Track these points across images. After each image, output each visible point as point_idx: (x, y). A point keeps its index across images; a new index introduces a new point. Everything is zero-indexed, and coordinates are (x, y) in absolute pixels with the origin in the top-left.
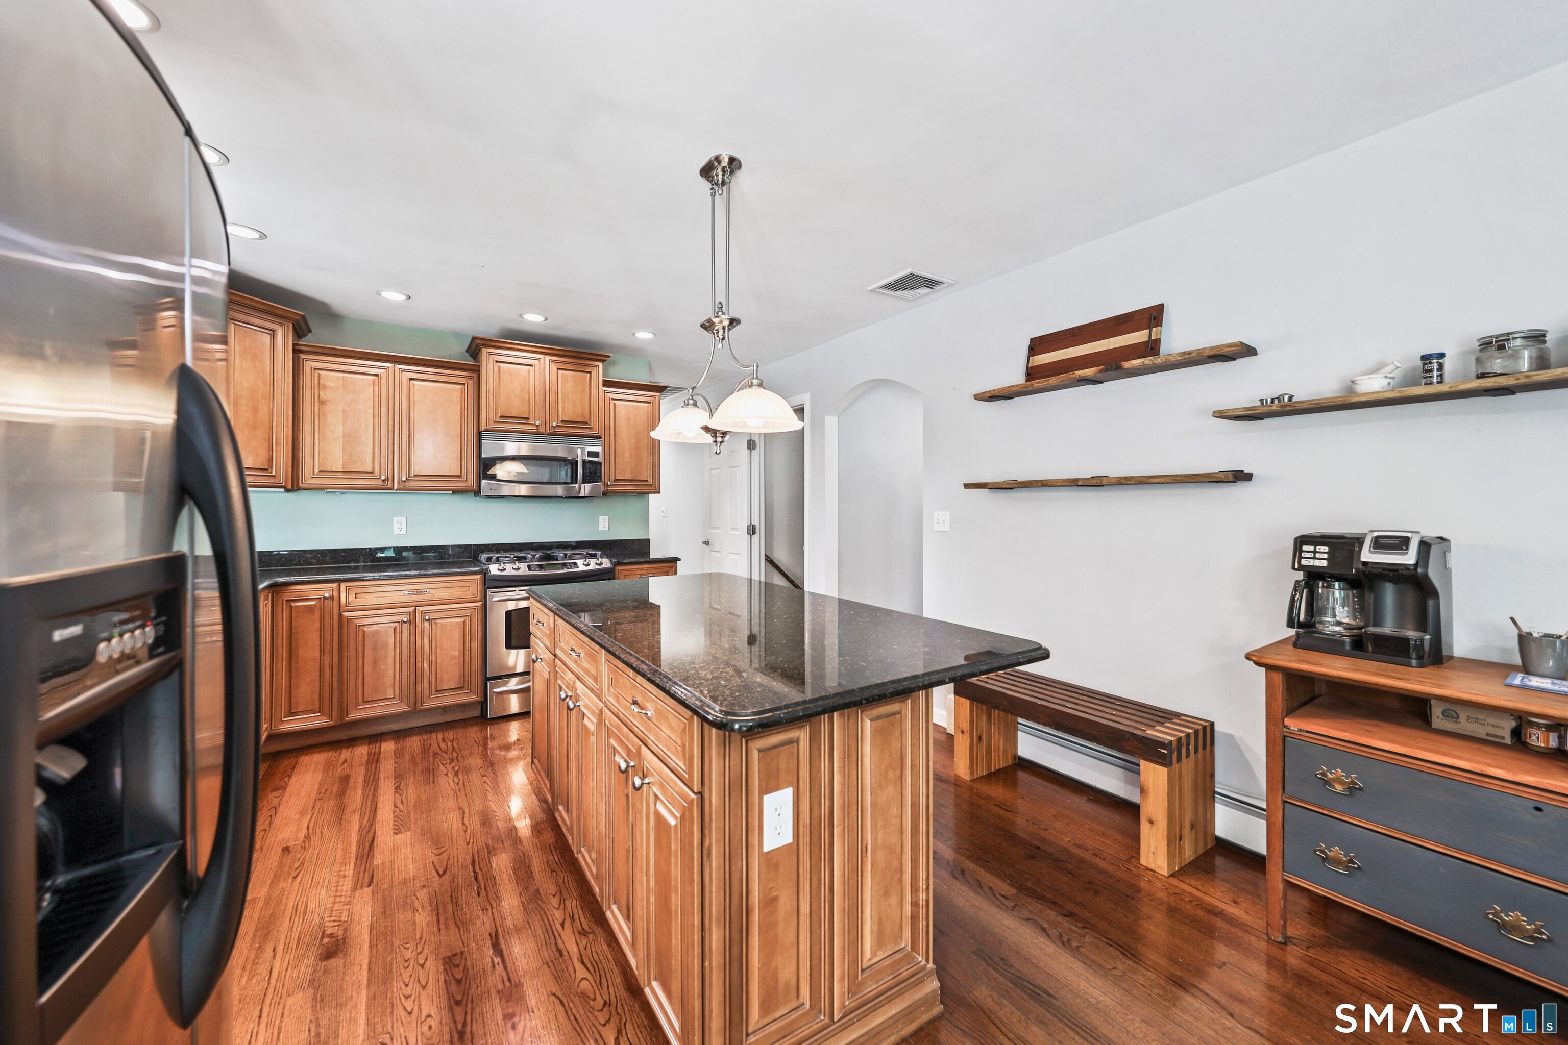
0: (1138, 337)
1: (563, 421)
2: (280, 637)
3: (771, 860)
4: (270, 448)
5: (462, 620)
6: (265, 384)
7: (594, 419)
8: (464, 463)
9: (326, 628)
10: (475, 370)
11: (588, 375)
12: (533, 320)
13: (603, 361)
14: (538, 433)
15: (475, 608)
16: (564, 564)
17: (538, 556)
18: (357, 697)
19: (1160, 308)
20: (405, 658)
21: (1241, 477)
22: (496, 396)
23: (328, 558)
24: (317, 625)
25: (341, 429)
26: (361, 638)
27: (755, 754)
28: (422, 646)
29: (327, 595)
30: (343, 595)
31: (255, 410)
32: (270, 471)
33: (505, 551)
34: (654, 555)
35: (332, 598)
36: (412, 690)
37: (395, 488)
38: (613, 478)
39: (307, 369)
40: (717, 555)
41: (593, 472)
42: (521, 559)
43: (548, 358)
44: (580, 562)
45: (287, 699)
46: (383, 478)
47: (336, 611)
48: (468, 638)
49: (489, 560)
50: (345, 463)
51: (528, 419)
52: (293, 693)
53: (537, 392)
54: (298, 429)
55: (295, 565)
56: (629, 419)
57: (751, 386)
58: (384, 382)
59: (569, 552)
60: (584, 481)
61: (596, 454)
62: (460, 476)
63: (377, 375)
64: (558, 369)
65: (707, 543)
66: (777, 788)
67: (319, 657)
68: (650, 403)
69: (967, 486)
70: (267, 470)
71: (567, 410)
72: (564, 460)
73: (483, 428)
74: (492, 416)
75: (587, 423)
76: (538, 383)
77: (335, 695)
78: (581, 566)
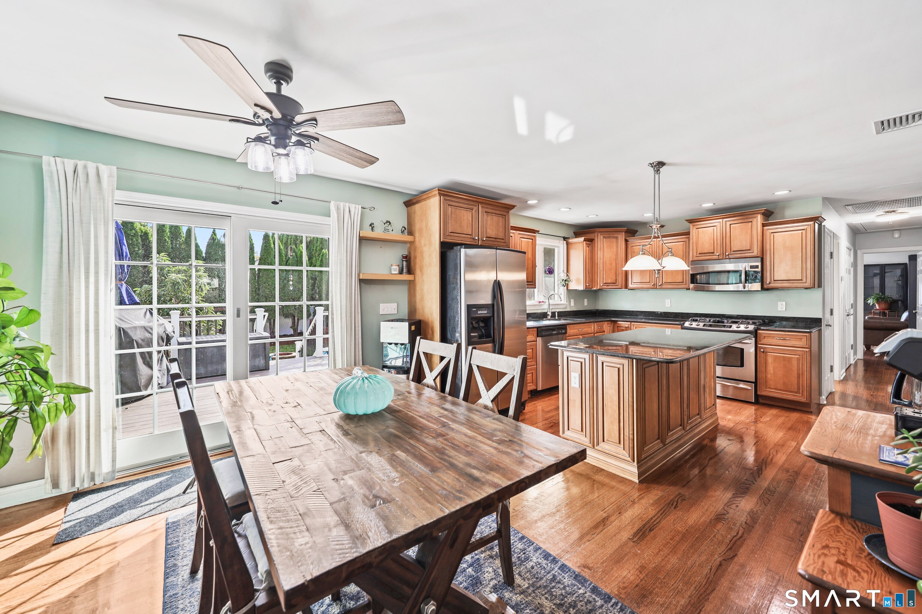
3: (573, 389)
4: (616, 276)
8: (685, 277)
10: (688, 234)
11: (752, 223)
14: (719, 259)
16: (724, 326)
37: (657, 288)
39: (630, 247)
41: (755, 277)
43: (725, 220)
46: (652, 283)
50: (640, 280)
51: (713, 253)
58: (653, 246)
60: (747, 283)
61: (756, 267)
62: (683, 282)
63: (651, 244)
64: (730, 224)
70: (615, 283)
71: (737, 244)
72: (735, 271)
74: (695, 254)
75: (750, 250)
76: (719, 234)
78: (734, 327)
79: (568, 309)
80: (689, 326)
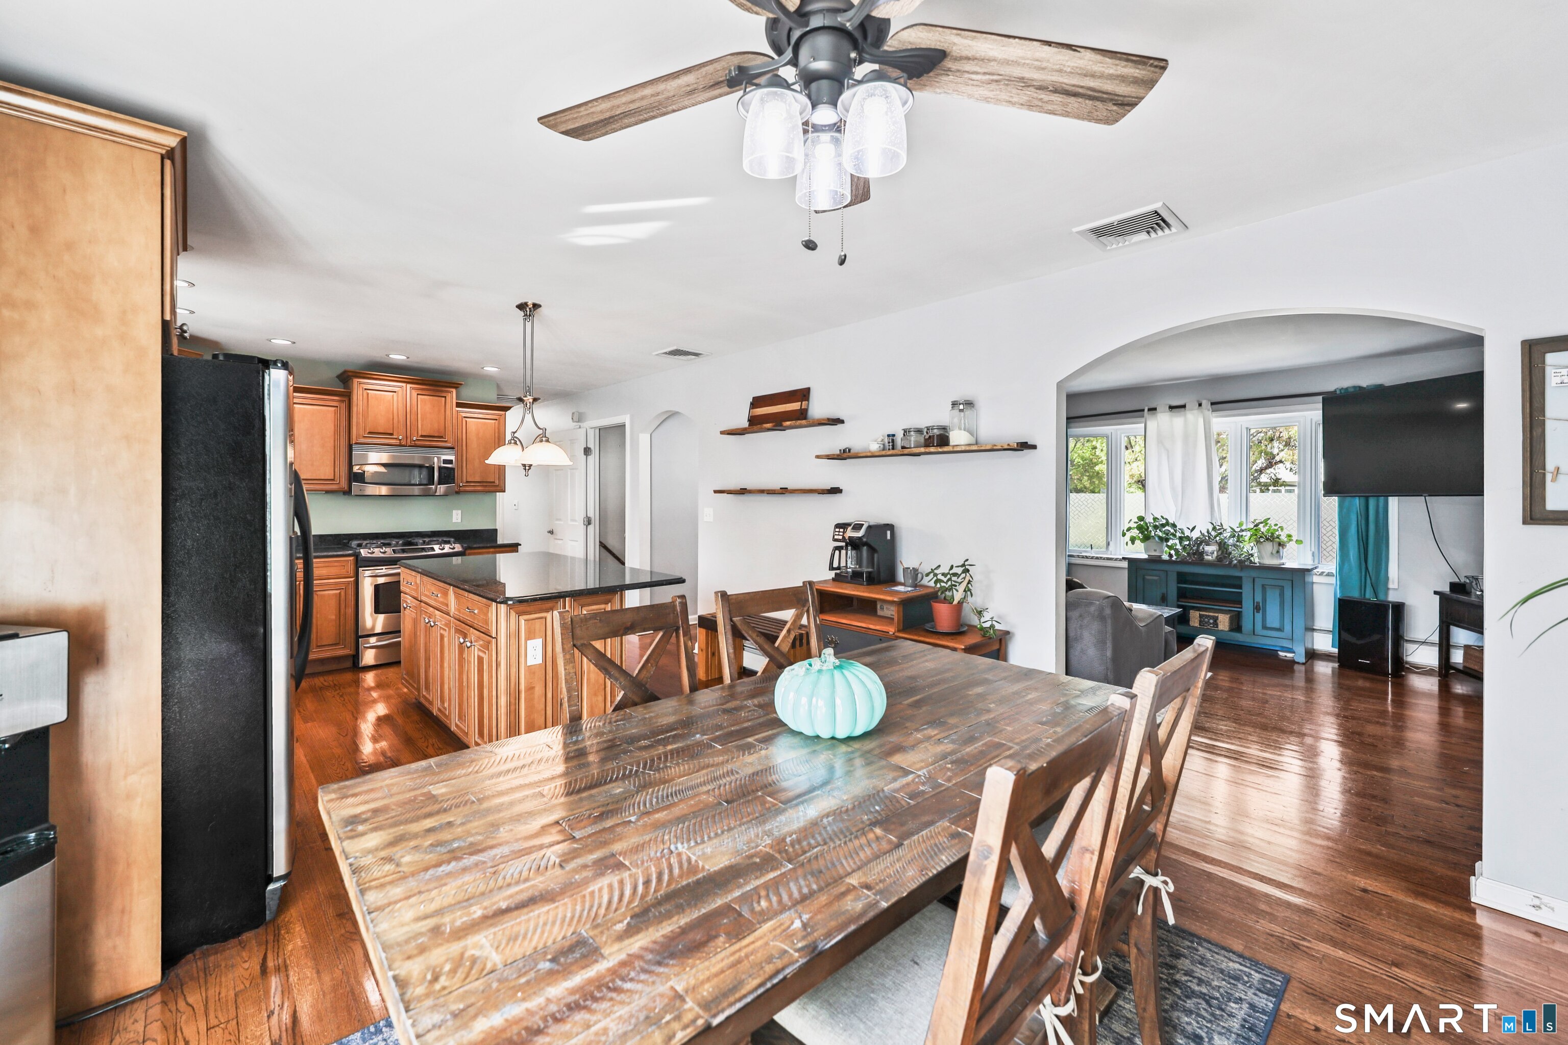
0: (795, 406)
1: (422, 436)
3: (531, 670)
5: (338, 592)
7: (449, 433)
8: (337, 469)
10: (347, 396)
12: (397, 357)
13: (456, 388)
14: (400, 445)
15: (348, 583)
16: (423, 549)
17: (401, 542)
19: (808, 390)
21: (836, 491)
22: (366, 415)
27: (523, 622)
33: (371, 539)
34: (500, 541)
38: (464, 480)
40: (560, 542)
41: (447, 475)
42: (388, 545)
43: (409, 386)
44: (436, 547)
48: (343, 606)
49: (360, 545)
51: (392, 434)
53: (399, 412)
56: (478, 433)
57: (541, 441)
59: (427, 540)
60: (439, 484)
61: (450, 462)
62: (333, 480)
64: (418, 394)
65: (551, 532)
66: (534, 638)
68: (496, 419)
69: (716, 492)
71: (425, 426)
72: (421, 467)
73: (353, 441)
74: (361, 432)
76: (400, 405)
78: (437, 549)
80: (369, 555)
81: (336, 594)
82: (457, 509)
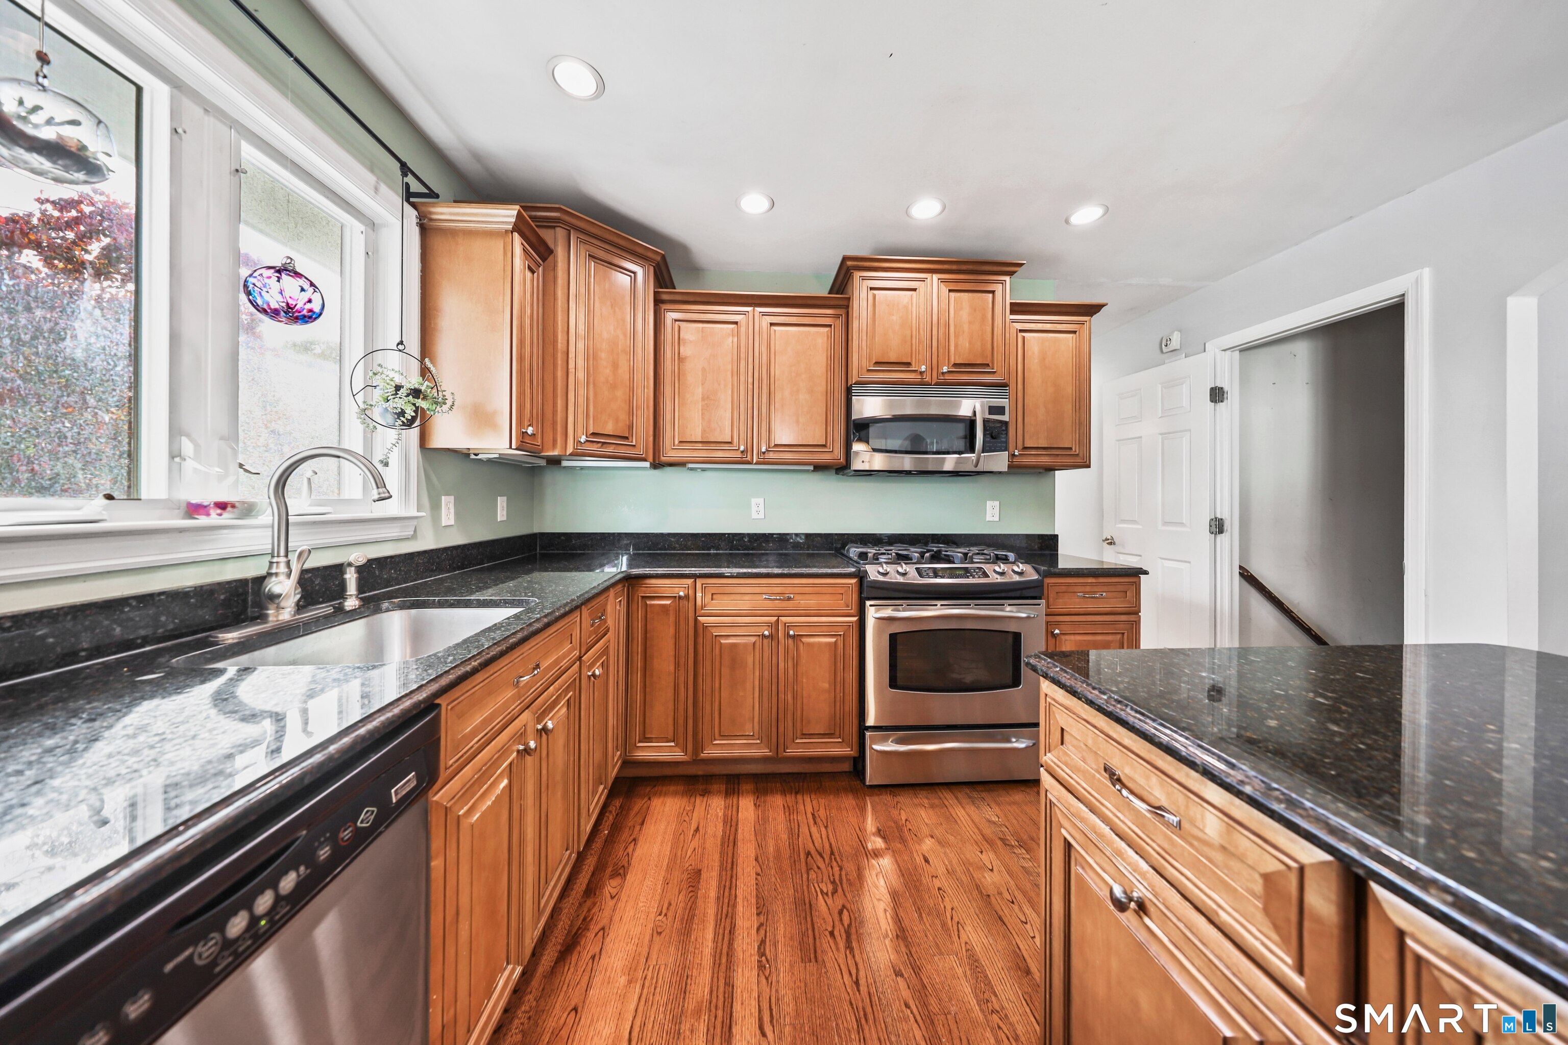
1: (955, 365)
2: (635, 641)
4: (631, 412)
5: (833, 640)
6: (625, 336)
7: (998, 357)
8: (830, 429)
9: (681, 635)
10: (844, 304)
11: (991, 295)
13: (1013, 273)
14: (922, 384)
15: (849, 625)
16: (966, 570)
17: (927, 555)
18: (713, 727)
20: (766, 685)
22: (871, 334)
23: (689, 543)
24: (672, 630)
25: (700, 390)
26: (717, 651)
28: (786, 670)
29: (682, 594)
30: (699, 595)
31: (615, 366)
32: (630, 440)
33: (882, 545)
35: (687, 597)
36: (774, 729)
37: (754, 462)
38: (1020, 446)
39: (669, 322)
41: (996, 436)
42: (902, 558)
43: (935, 277)
44: (989, 569)
45: (641, 719)
46: (742, 448)
47: (691, 615)
48: (840, 666)
49: (863, 557)
50: (704, 432)
51: (909, 364)
52: (647, 714)
53: (921, 326)
54: (660, 392)
55: (660, 549)
56: (1044, 359)
58: (743, 329)
60: (984, 450)
61: (1000, 410)
62: (824, 446)
63: (736, 323)
64: (950, 291)
65: (1109, 542)
67: (673, 671)
68: (1075, 332)
70: (626, 438)
71: (962, 348)
72: (957, 419)
73: (854, 378)
74: (865, 364)
75: (988, 365)
76: (923, 314)
77: (690, 722)
78: (993, 574)
79: (427, 542)
80: (881, 578)
81: (829, 644)
82: (993, 499)
